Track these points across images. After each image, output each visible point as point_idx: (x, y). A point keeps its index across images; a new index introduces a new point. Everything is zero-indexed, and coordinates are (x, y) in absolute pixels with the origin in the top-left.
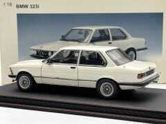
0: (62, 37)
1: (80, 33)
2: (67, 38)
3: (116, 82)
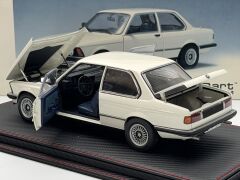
0: (83, 24)
1: (110, 19)
3: (152, 126)
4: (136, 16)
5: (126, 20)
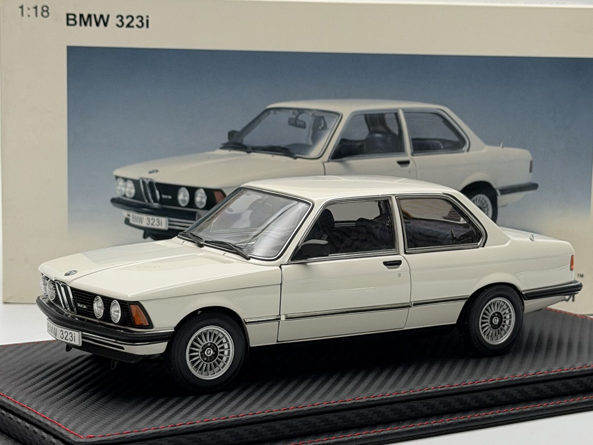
0: (231, 134)
1: (295, 123)
2: (247, 140)
4: (355, 116)
5: (331, 125)
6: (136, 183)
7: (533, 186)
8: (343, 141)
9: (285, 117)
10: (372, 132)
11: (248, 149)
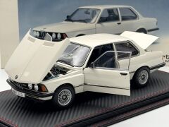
0: (68, 17)
2: (72, 18)
4: (104, 10)
6: (40, 32)
7: (157, 29)
8: (101, 18)
9: (83, 11)
10: (110, 15)
11: (73, 21)
